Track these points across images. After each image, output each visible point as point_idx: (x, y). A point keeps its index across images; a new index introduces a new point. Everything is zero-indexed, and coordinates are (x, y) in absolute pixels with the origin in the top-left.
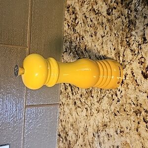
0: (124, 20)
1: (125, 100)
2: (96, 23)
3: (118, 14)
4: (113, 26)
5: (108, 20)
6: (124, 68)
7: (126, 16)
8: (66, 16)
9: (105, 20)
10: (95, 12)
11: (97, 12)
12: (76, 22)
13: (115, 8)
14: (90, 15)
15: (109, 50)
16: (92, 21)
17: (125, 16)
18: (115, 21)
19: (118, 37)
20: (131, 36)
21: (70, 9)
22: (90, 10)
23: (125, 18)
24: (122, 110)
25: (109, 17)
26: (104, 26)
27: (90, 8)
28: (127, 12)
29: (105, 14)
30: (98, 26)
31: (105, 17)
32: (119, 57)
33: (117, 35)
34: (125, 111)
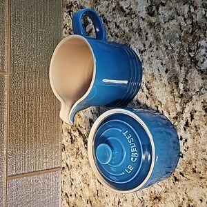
0: (183, 23)
1: (193, 154)
2: (127, 30)
3: (170, 13)
4: (160, 34)
5: (151, 25)
6: (188, 101)
7: (186, 16)
8: (66, 20)
9: (144, 25)
10: (124, 11)
11: (127, 11)
12: (87, 31)
13: (163, 5)
14: (114, 18)
15: (156, 73)
16: (118, 27)
17: (183, 16)
18: (166, 26)
19: (173, 51)
20: (198, 47)
21: (73, 9)
22: (114, 9)
23: (185, 19)
24: (189, 170)
25: (153, 20)
26: (144, 33)
27: (114, 5)
28: (187, 10)
29: (144, 14)
30: (131, 34)
31: (143, 19)
32: (177, 84)
33: (170, 48)
34: (195, 172)
